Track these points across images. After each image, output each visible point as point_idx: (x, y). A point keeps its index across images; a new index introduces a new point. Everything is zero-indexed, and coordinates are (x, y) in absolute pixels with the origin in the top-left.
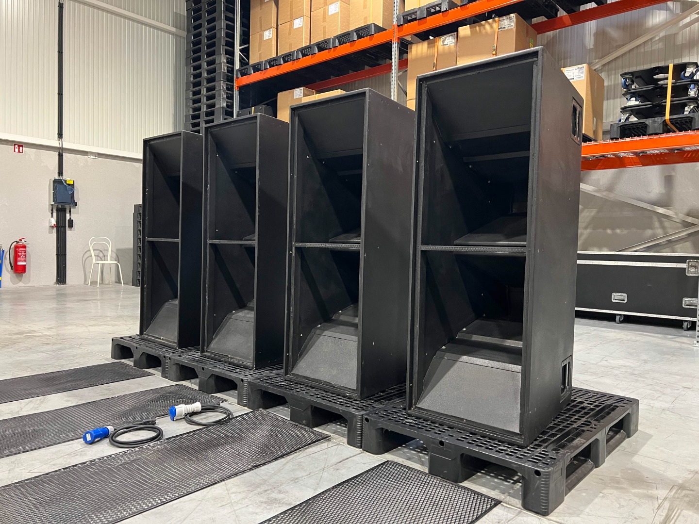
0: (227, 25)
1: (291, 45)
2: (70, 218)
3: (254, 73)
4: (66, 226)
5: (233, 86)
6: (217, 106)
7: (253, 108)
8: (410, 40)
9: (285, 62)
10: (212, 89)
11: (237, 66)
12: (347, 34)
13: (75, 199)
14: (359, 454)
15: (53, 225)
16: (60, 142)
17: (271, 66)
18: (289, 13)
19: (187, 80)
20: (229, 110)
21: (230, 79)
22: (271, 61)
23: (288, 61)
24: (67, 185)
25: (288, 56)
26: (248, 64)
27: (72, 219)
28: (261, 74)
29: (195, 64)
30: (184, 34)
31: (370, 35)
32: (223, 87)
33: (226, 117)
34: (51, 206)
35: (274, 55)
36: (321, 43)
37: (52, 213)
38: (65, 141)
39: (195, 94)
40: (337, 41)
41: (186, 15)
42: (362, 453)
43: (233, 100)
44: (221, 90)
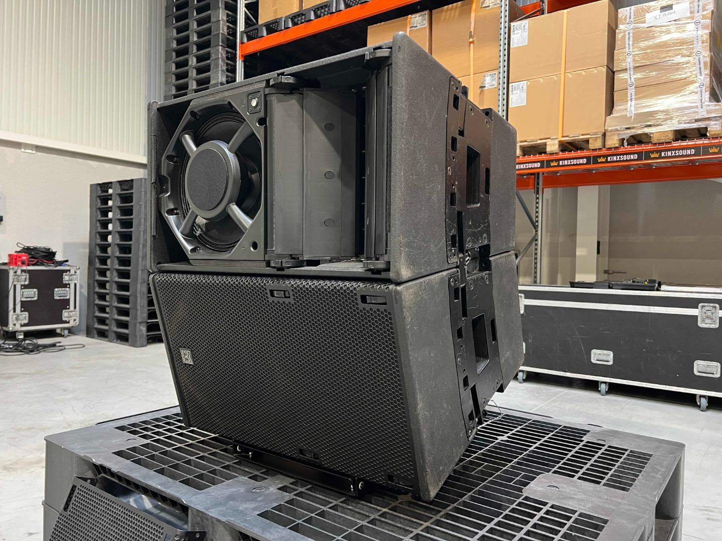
3: (267, 34)
5: (235, 54)
6: (212, 82)
10: (207, 57)
11: (241, 26)
21: (231, 44)
26: (257, 23)
28: (278, 35)
29: (179, 24)
32: (221, 54)
35: (296, 9)
39: (179, 65)
43: (235, 73)
44: (219, 58)
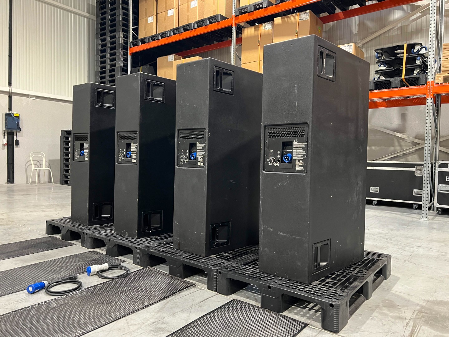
0: (123, 12)
1: (166, 27)
2: (17, 139)
3: (141, 44)
4: (13, 145)
5: (128, 52)
6: (117, 66)
7: (141, 67)
8: (243, 25)
9: (162, 38)
10: (114, 54)
11: (130, 39)
12: (203, 21)
13: (20, 127)
14: (215, 295)
15: (5, 144)
16: (10, 88)
17: (153, 40)
18: (164, 6)
19: (96, 48)
20: (125, 68)
21: (125, 48)
22: (153, 37)
23: (164, 37)
24: (14, 117)
25: (164, 34)
26: (137, 38)
27: (18, 140)
28: (146, 45)
29: (102, 38)
30: (95, 18)
31: (218, 22)
32: (121, 53)
33: (123, 73)
34: (3, 131)
35: (154, 33)
36: (186, 26)
37: (4, 136)
38: (13, 88)
39: (102, 57)
40: (196, 25)
41: (96, 5)
42: (217, 294)
43: (128, 62)
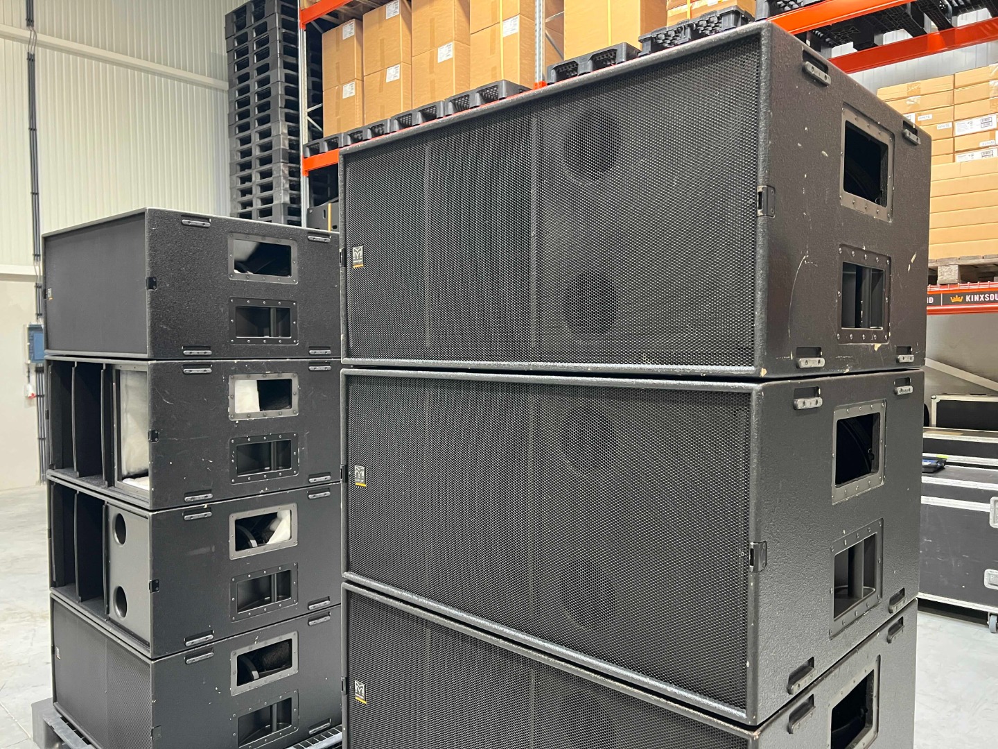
0: (287, 76)
1: (382, 107)
3: (329, 150)
6: (275, 202)
7: (330, 203)
9: (374, 135)
10: (268, 174)
11: (304, 138)
12: (465, 96)
15: (30, 395)
16: (37, 267)
17: (354, 141)
18: (379, 57)
20: (295, 206)
21: (293, 158)
22: (354, 134)
25: (378, 127)
26: (320, 135)
29: (242, 134)
34: (26, 367)
36: (427, 109)
37: (29, 377)
39: (243, 180)
40: (451, 105)
41: (226, 58)
44: (280, 176)
